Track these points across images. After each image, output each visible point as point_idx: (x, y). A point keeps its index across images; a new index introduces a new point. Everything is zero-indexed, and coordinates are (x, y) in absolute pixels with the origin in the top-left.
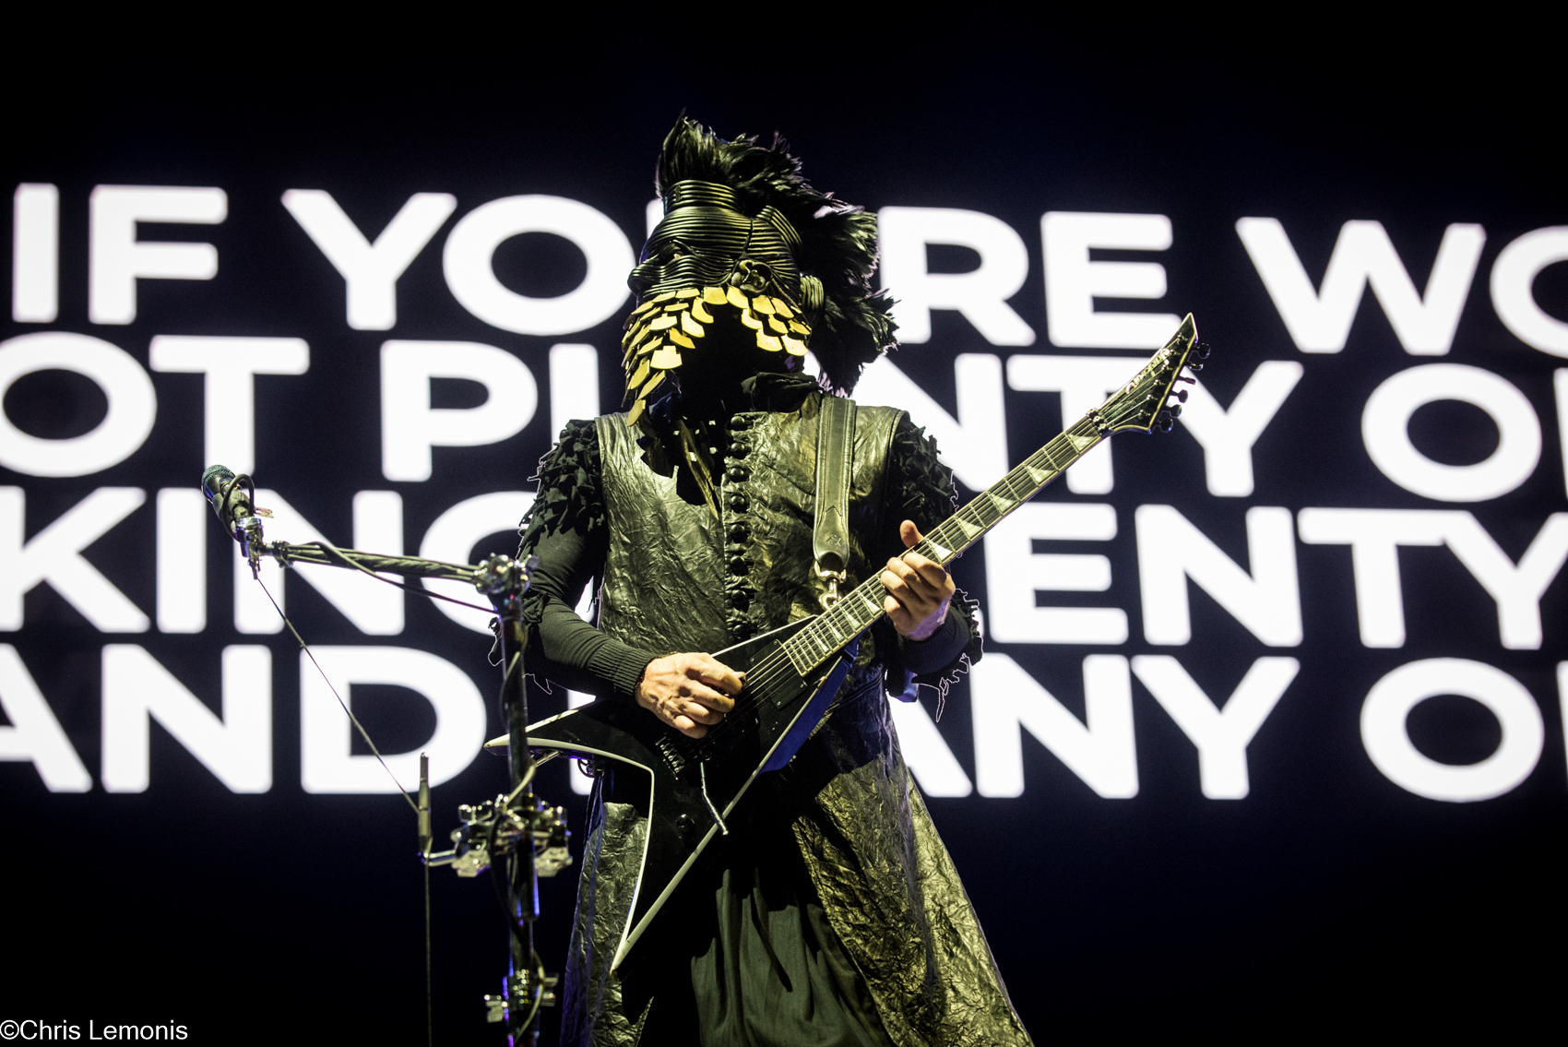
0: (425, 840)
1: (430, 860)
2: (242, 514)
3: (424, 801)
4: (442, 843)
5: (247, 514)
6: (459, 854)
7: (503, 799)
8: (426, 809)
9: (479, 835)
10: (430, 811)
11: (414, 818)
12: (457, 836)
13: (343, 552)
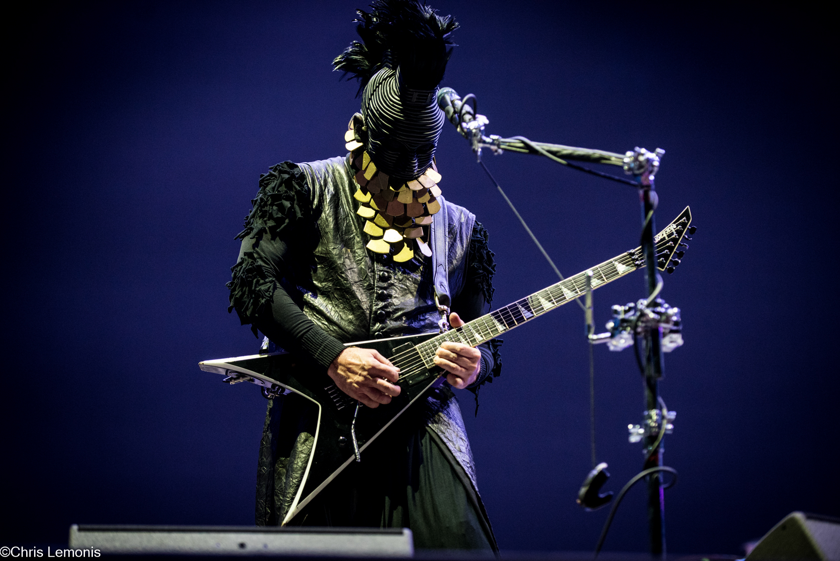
0: (589, 327)
1: (593, 340)
2: (470, 119)
3: (589, 302)
4: (601, 329)
5: (472, 119)
6: (612, 336)
7: (643, 303)
8: (589, 308)
9: (625, 324)
10: (592, 308)
11: (582, 313)
12: (610, 325)
13: (538, 145)
